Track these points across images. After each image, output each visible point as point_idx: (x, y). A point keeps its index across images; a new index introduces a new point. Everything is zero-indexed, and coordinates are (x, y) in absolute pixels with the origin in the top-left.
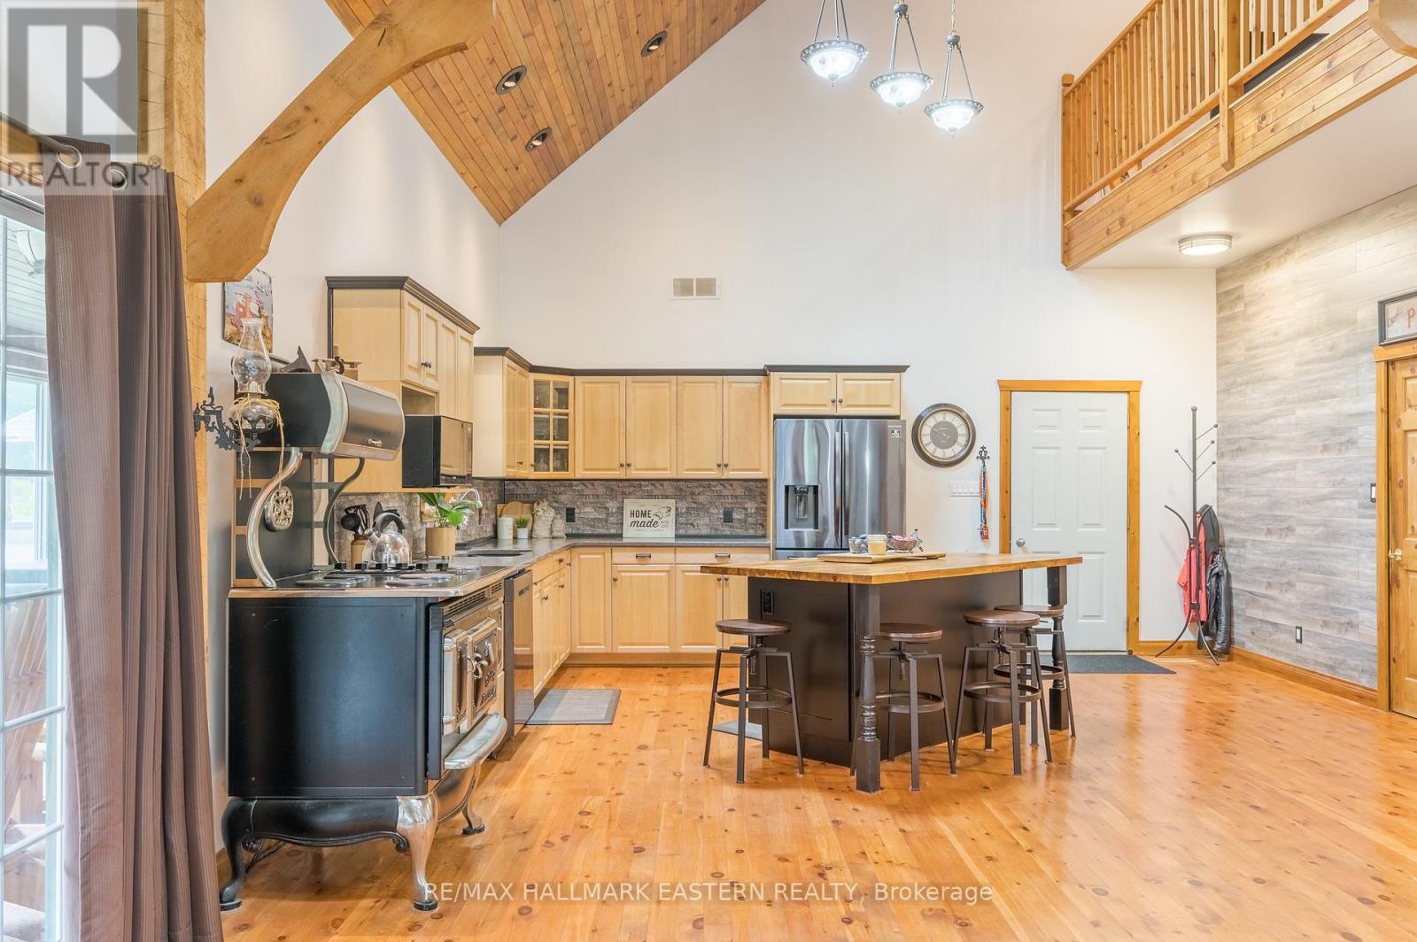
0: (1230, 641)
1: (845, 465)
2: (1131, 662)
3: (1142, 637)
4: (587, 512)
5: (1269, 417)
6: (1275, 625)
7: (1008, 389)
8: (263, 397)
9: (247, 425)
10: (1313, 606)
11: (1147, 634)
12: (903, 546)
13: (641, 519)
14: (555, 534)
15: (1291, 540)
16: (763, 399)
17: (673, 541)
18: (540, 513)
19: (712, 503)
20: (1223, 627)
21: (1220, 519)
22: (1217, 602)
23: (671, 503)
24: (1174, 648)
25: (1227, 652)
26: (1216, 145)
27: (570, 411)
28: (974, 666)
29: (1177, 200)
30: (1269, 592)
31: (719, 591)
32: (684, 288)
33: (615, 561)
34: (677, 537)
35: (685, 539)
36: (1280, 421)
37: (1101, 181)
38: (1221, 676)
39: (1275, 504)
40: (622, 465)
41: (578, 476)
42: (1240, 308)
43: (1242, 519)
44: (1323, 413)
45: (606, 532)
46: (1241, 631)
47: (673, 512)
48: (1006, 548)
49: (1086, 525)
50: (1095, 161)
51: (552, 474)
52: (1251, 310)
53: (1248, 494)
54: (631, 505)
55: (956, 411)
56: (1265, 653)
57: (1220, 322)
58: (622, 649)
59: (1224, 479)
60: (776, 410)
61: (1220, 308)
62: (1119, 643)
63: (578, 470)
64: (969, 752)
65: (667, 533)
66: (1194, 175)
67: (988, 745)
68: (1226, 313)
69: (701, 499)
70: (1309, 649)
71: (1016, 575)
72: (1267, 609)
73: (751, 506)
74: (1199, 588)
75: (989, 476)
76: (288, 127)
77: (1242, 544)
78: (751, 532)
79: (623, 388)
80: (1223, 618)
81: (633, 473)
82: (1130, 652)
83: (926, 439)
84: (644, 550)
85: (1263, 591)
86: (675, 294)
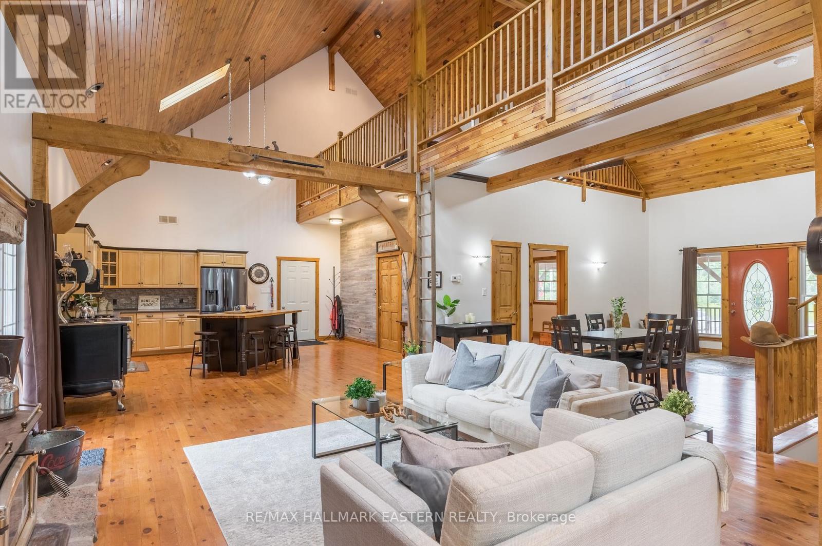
0: (344, 334)
1: (226, 283)
2: (316, 342)
3: (320, 335)
4: (122, 300)
5: (354, 270)
6: (354, 328)
7: (279, 259)
8: (70, 267)
9: (66, 275)
10: (363, 322)
11: (321, 334)
12: (251, 308)
13: (146, 303)
14: (109, 309)
15: (358, 305)
16: (196, 260)
17: (159, 310)
18: (102, 301)
19: (175, 297)
20: (342, 331)
21: (341, 299)
22: (340, 323)
23: (159, 297)
24: (328, 338)
25: (342, 338)
26: (337, 198)
27: (117, 263)
28: (272, 343)
29: (328, 210)
30: (353, 320)
31: (180, 327)
32: (164, 219)
33: (138, 318)
34: (161, 309)
35: (164, 309)
36: (356, 271)
37: (308, 199)
38: (341, 344)
39: (355, 295)
40: (139, 283)
41: (120, 287)
42: (346, 239)
43: (346, 299)
44: (364, 270)
45: (130, 308)
46: (346, 331)
47: (159, 300)
48: (279, 308)
49: (304, 302)
50: (306, 192)
51: (109, 286)
52: (349, 240)
53: (348, 292)
54: (141, 298)
55: (263, 266)
56: (352, 337)
57: (341, 242)
58: (141, 350)
59: (342, 287)
60: (202, 264)
61: (341, 238)
62: (313, 337)
63: (120, 284)
64: (270, 366)
65: (157, 307)
66: (332, 205)
67: (276, 363)
68: (343, 240)
69: (171, 295)
70: (362, 334)
71: (283, 316)
72: (352, 324)
73: (190, 298)
74: (335, 320)
75: (273, 287)
76: (84, 192)
77: (346, 306)
78: (190, 307)
79: (140, 256)
80: (342, 328)
81: (144, 286)
82: (316, 340)
83: (253, 275)
84: (150, 314)
85: (352, 319)
86: (160, 221)
